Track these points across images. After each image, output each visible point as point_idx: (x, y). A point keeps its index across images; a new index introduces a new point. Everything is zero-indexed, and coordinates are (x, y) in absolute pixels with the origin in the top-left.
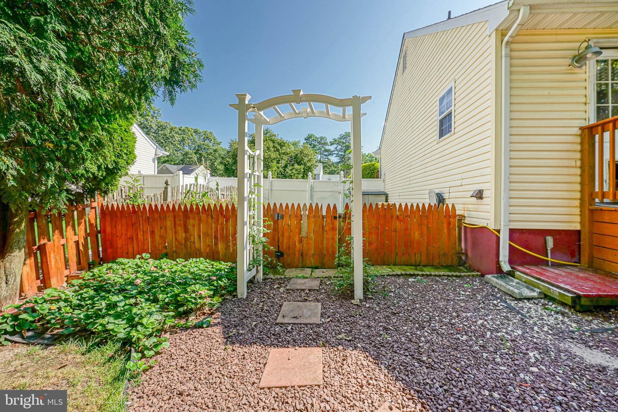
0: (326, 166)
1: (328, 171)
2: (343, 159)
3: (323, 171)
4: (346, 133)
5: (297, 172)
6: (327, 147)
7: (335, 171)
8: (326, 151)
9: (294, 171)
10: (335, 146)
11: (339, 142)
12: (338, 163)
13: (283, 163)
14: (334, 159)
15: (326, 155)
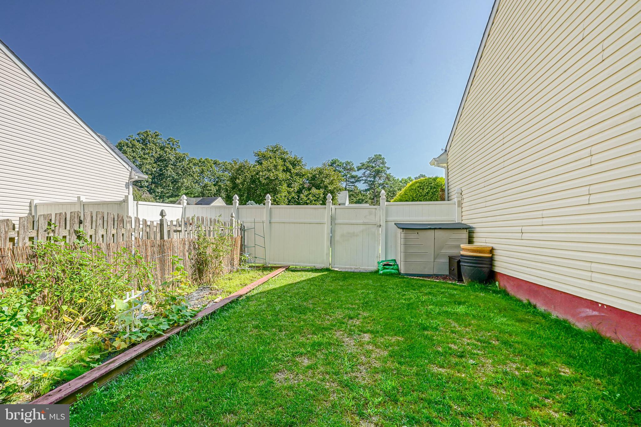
0: (353, 195)
1: (355, 200)
2: (372, 187)
3: (349, 200)
4: (375, 156)
5: (315, 198)
6: (354, 174)
7: (363, 200)
8: (353, 177)
9: (310, 197)
10: (362, 171)
11: (368, 167)
12: (366, 190)
13: (296, 186)
14: (362, 186)
15: (353, 182)
